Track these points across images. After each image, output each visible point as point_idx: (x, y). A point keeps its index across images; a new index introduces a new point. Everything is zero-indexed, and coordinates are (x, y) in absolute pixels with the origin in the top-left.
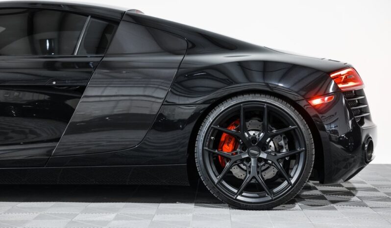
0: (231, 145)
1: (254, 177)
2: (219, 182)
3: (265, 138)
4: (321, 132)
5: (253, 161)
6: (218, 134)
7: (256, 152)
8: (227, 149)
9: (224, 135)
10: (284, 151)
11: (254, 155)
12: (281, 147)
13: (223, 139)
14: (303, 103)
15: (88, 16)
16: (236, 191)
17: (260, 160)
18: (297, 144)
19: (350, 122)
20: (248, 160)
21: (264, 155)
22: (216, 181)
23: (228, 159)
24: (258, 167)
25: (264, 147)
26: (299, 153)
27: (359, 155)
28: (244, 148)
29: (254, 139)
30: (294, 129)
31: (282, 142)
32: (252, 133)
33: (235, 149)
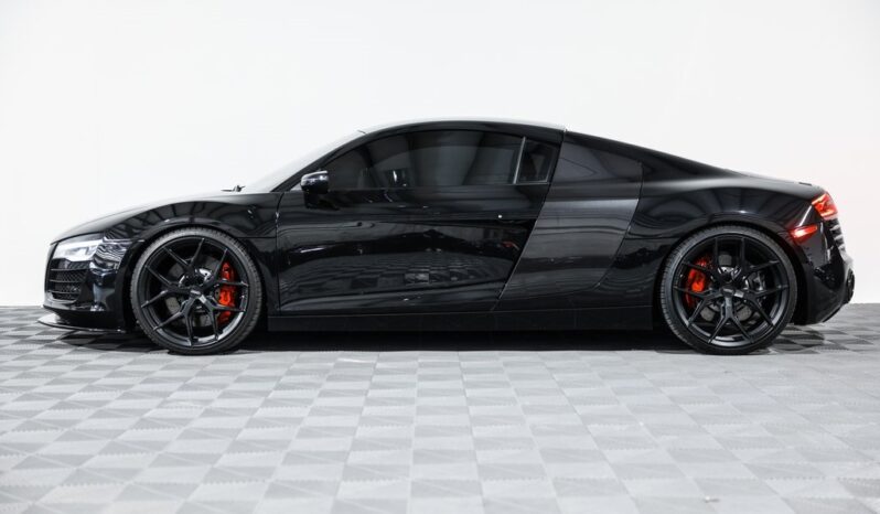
0: (701, 284)
1: (730, 320)
2: (690, 325)
3: (741, 276)
4: (805, 266)
5: (728, 300)
6: (686, 273)
7: (730, 291)
8: (697, 287)
9: (693, 271)
10: (761, 289)
11: (728, 294)
12: (758, 285)
13: (690, 277)
14: (783, 235)
15: (522, 137)
16: (709, 335)
17: (735, 299)
18: (777, 281)
19: (829, 251)
20: (722, 300)
21: (739, 295)
22: (687, 322)
23: (700, 299)
24: (733, 306)
25: (738, 285)
26: (781, 291)
27: (843, 292)
28: (717, 286)
29: (728, 277)
30: (775, 265)
31: (758, 279)
32: (724, 269)
33: (705, 288)
